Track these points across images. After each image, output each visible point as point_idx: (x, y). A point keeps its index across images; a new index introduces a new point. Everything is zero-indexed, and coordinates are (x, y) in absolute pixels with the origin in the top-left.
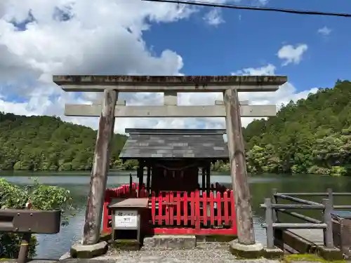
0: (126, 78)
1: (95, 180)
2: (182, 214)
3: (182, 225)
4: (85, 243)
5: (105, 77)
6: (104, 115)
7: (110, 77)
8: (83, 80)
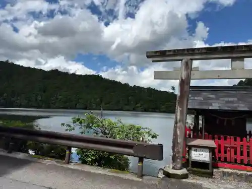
0: (201, 50)
1: (178, 125)
2: (242, 154)
3: (242, 163)
4: (173, 168)
5: (184, 50)
6: (183, 78)
7: (188, 50)
8: (168, 53)
